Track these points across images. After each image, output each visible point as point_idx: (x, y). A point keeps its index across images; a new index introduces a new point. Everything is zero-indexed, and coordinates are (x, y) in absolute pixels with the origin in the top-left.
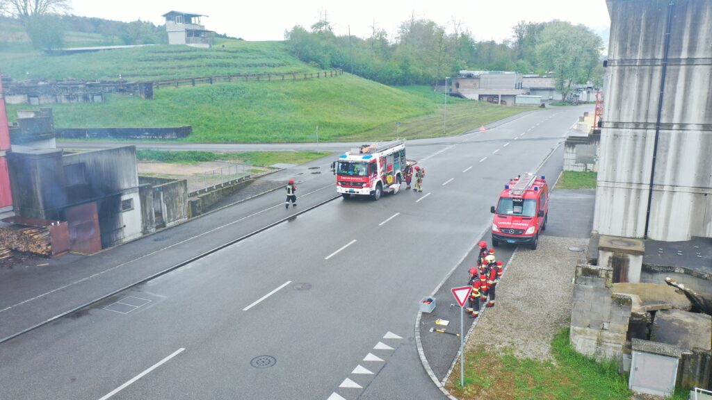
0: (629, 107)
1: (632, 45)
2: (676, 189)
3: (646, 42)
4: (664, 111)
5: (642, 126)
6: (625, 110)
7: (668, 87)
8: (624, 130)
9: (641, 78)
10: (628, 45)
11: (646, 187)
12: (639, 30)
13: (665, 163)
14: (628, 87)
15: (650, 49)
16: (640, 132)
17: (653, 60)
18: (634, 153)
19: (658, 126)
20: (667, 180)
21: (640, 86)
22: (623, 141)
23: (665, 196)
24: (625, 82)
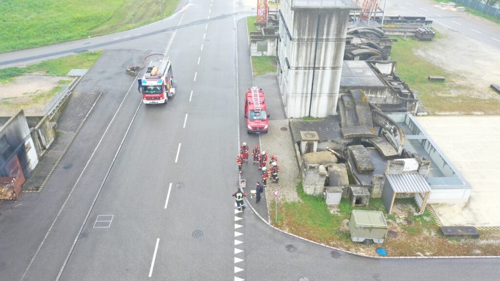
0: (302, 60)
1: (303, 32)
2: (321, 95)
3: (309, 30)
4: (317, 62)
5: (307, 69)
6: (300, 62)
7: (318, 51)
8: (300, 71)
9: (307, 47)
10: (301, 32)
11: (309, 95)
12: (306, 25)
13: (317, 84)
14: (301, 51)
15: (311, 34)
16: (307, 71)
17: (312, 39)
18: (304, 81)
19: (314, 68)
20: (318, 92)
21: (307, 51)
22: (299, 75)
23: (317, 98)
24: (300, 49)
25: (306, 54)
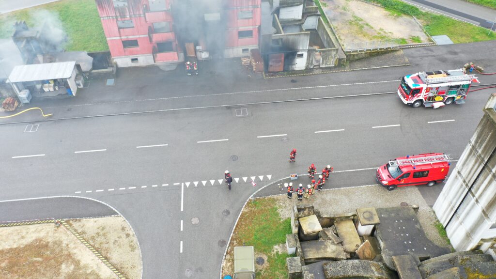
0: (466, 170)
1: (480, 143)
2: (462, 224)
3: (485, 147)
4: (475, 186)
5: (465, 183)
6: (464, 170)
7: (481, 178)
8: (460, 178)
9: (476, 162)
10: (479, 141)
11: (454, 210)
12: (486, 139)
13: (465, 208)
14: (470, 161)
15: (485, 153)
16: (464, 185)
17: (483, 160)
18: (458, 192)
19: (470, 190)
20: (462, 217)
21: (474, 166)
22: (457, 182)
23: (458, 222)
24: (470, 157)
25: (472, 169)
